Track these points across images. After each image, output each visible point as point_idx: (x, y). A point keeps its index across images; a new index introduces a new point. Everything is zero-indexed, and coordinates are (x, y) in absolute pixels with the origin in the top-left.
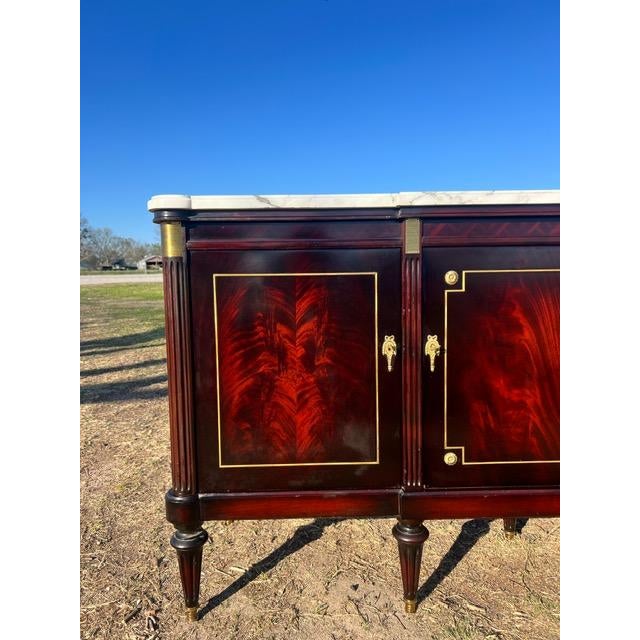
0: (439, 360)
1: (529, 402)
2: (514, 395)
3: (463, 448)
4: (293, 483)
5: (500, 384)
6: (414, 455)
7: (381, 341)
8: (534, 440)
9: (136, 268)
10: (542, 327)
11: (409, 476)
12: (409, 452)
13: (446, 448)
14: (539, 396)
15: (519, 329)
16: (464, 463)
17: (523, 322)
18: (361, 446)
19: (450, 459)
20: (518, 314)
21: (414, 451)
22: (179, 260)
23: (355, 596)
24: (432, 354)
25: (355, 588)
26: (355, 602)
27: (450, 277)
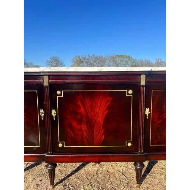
0: (56, 117)
1: (84, 129)
2: (79, 127)
3: (64, 142)
5: (74, 124)
6: (49, 144)
7: (39, 111)
8: (85, 140)
10: (87, 107)
11: (48, 150)
12: (48, 143)
13: (59, 142)
14: (86, 127)
15: (80, 108)
16: (64, 147)
17: (81, 106)
18: (35, 141)
19: (60, 145)
20: (79, 103)
21: (49, 143)
23: (39, 183)
24: (54, 115)
25: (40, 181)
26: (38, 185)
27: (58, 92)
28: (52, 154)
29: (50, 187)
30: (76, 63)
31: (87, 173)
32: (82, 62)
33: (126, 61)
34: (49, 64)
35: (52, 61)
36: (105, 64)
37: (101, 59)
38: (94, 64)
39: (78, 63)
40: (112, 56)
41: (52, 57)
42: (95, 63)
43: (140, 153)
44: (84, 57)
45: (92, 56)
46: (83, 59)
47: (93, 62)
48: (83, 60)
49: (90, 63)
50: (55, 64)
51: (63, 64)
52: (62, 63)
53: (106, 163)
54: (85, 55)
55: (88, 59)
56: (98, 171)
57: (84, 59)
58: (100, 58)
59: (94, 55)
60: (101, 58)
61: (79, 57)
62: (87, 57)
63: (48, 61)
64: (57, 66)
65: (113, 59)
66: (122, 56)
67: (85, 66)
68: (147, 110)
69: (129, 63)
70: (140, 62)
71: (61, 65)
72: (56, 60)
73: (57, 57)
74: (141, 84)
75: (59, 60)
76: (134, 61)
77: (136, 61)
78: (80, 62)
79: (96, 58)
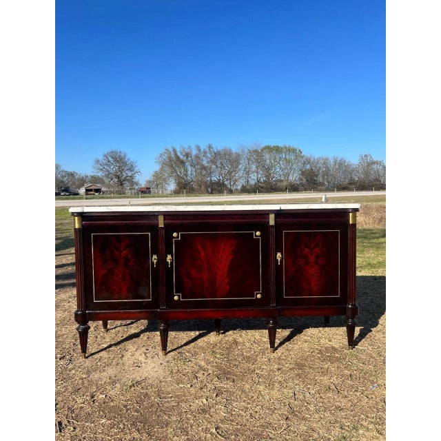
0: (172, 263)
1: (204, 278)
2: (198, 275)
3: (181, 294)
4: (120, 308)
5: (193, 272)
6: (163, 297)
7: (152, 256)
9: (78, 194)
10: (207, 252)
11: (161, 305)
12: (161, 296)
13: (175, 294)
14: (207, 276)
15: (200, 252)
16: (181, 300)
18: (145, 293)
19: (176, 298)
20: (199, 247)
22: (80, 229)
23: (146, 352)
24: (169, 261)
27: (175, 235)
28: (166, 309)
30: (167, 165)
31: (208, 343)
32: (182, 162)
33: (288, 162)
34: (102, 168)
35: (109, 161)
36: (237, 167)
37: (227, 157)
38: (211, 168)
39: (171, 166)
40: (255, 149)
41: (110, 151)
42: (214, 166)
43: (272, 307)
44: (187, 151)
45: (207, 150)
46: (184, 156)
47: (208, 162)
48: (185, 158)
49: (203, 165)
50: (117, 168)
51: (136, 169)
52: (132, 166)
54: (189, 147)
55: (197, 157)
57: (187, 155)
58: (225, 154)
59: (210, 147)
60: (229, 155)
61: (175, 151)
62: (194, 152)
63: (97, 161)
64: (122, 173)
65: (257, 155)
66: (277, 149)
67: (189, 173)
68: (279, 255)
69: (295, 166)
70: (322, 162)
71: (130, 170)
72: (119, 159)
73: (120, 152)
74: (270, 224)
75: (127, 158)
76: (308, 161)
77: (312, 160)
78: (178, 163)
79: (215, 154)
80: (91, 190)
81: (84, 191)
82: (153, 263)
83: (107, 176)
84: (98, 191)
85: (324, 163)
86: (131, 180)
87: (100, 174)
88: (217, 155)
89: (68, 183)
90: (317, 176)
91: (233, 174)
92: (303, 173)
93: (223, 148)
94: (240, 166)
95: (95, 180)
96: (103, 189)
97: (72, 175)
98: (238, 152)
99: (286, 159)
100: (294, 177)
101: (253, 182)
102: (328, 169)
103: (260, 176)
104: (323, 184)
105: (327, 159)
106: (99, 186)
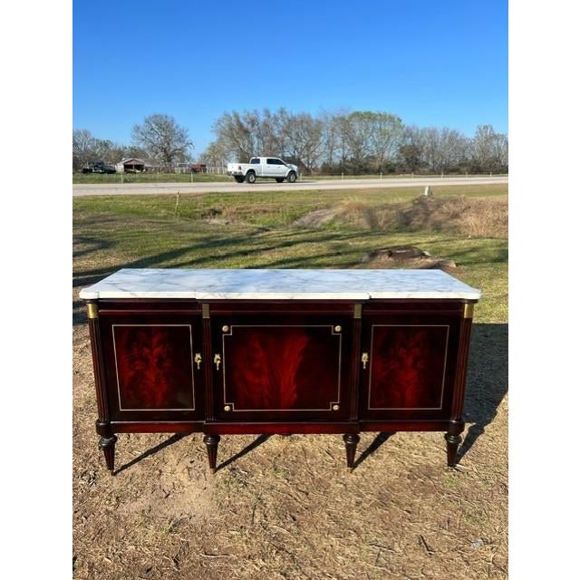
0: (221, 365)
1: (264, 384)
2: (257, 380)
3: (233, 404)
5: (250, 376)
6: (210, 407)
7: (194, 356)
8: (267, 401)
9: (113, 172)
11: (208, 416)
12: (207, 405)
13: (225, 404)
16: (233, 411)
18: (185, 402)
19: (227, 408)
20: (257, 344)
21: (210, 405)
22: (95, 319)
23: (190, 466)
24: (218, 362)
25: (192, 462)
26: (189, 469)
27: (225, 328)
28: (214, 421)
29: (209, 470)
30: (227, 136)
31: (268, 452)
32: (247, 132)
33: (384, 133)
34: (143, 137)
35: (152, 129)
36: (317, 139)
37: (305, 125)
38: (283, 141)
39: (232, 137)
40: (341, 115)
41: (152, 115)
42: (287, 138)
43: (352, 421)
44: (253, 116)
45: (279, 115)
46: (249, 123)
47: (280, 133)
48: (250, 126)
49: (272, 136)
50: (162, 138)
51: (187, 139)
52: (182, 136)
53: (301, 436)
54: (255, 111)
55: (266, 125)
56: (287, 448)
57: (253, 122)
58: (302, 121)
59: (282, 112)
60: (307, 122)
61: (236, 116)
62: (262, 118)
63: (137, 129)
64: (168, 144)
65: (344, 124)
66: (370, 117)
67: (255, 146)
68: (365, 356)
69: (392, 139)
70: (428, 134)
71: (179, 140)
72: (164, 125)
73: (166, 117)
74: (355, 317)
75: (175, 125)
76: (408, 134)
77: (415, 131)
78: (241, 133)
79: (290, 121)
80: (131, 167)
81: (123, 166)
82: (196, 364)
83: (151, 149)
84: (139, 167)
85: (431, 137)
86: (181, 153)
87: (142, 146)
88: (292, 122)
89: (101, 157)
90: (419, 153)
91: (312, 148)
92: (402, 150)
93: (301, 114)
94: (322, 138)
95: (135, 153)
96: (146, 165)
97: (106, 145)
98: (319, 118)
99: (380, 128)
100: (391, 154)
101: (337, 161)
102: (435, 145)
103: (346, 152)
104: (427, 164)
105: (435, 131)
106: (140, 161)
